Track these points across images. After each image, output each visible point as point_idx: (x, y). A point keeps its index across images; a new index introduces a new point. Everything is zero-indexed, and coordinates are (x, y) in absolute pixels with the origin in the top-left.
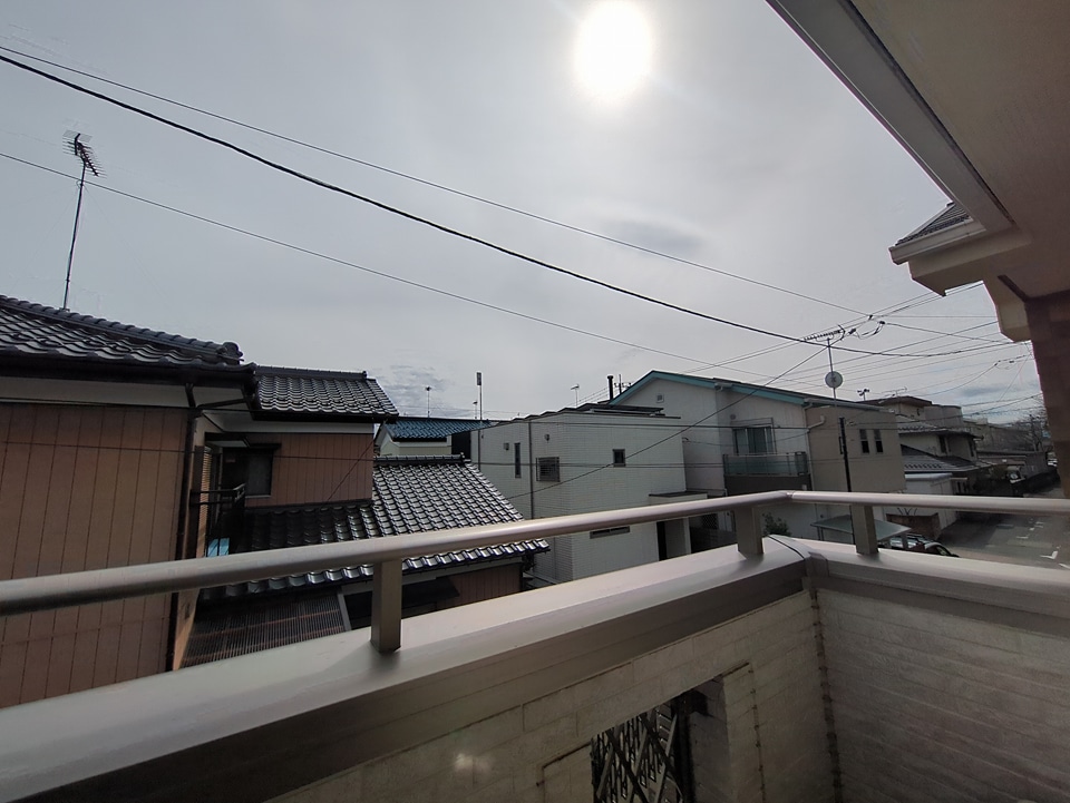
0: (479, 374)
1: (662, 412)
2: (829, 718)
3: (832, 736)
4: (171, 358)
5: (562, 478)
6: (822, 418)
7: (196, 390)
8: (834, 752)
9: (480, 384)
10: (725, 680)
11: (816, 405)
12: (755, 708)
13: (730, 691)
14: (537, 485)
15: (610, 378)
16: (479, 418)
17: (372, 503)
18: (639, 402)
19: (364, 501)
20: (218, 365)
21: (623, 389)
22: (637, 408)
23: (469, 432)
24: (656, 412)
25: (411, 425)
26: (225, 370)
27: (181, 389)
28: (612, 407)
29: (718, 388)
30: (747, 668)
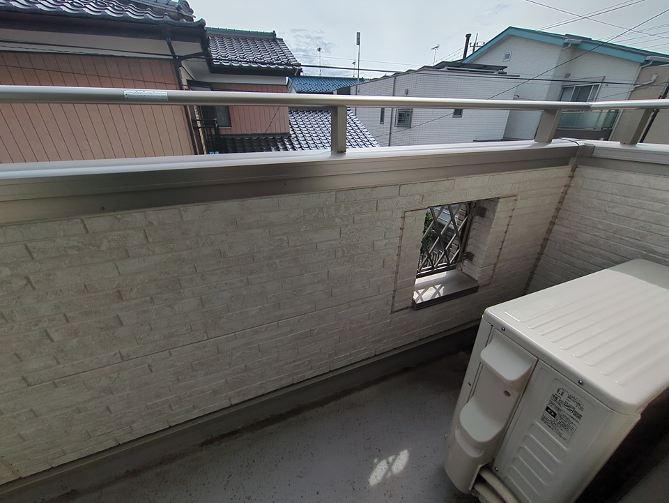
0: (358, 34)
1: (505, 70)
2: (549, 231)
3: (546, 240)
4: (150, 16)
5: (413, 124)
6: (654, 77)
7: (174, 44)
8: (543, 246)
9: (358, 43)
10: (500, 200)
11: (656, 63)
12: (511, 217)
13: (500, 206)
14: (394, 129)
15: (468, 36)
16: (356, 77)
17: (290, 136)
18: (488, 61)
19: (285, 134)
20: (181, 21)
21: (476, 49)
22: (485, 67)
23: (350, 87)
24: (500, 70)
25: (308, 82)
26: (185, 26)
27: (164, 43)
28: (464, 64)
29: (566, 44)
30: (515, 198)
